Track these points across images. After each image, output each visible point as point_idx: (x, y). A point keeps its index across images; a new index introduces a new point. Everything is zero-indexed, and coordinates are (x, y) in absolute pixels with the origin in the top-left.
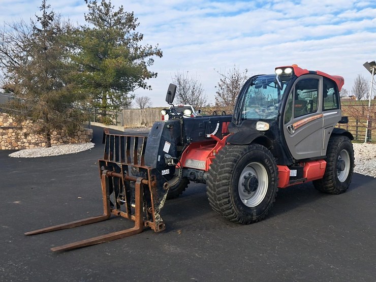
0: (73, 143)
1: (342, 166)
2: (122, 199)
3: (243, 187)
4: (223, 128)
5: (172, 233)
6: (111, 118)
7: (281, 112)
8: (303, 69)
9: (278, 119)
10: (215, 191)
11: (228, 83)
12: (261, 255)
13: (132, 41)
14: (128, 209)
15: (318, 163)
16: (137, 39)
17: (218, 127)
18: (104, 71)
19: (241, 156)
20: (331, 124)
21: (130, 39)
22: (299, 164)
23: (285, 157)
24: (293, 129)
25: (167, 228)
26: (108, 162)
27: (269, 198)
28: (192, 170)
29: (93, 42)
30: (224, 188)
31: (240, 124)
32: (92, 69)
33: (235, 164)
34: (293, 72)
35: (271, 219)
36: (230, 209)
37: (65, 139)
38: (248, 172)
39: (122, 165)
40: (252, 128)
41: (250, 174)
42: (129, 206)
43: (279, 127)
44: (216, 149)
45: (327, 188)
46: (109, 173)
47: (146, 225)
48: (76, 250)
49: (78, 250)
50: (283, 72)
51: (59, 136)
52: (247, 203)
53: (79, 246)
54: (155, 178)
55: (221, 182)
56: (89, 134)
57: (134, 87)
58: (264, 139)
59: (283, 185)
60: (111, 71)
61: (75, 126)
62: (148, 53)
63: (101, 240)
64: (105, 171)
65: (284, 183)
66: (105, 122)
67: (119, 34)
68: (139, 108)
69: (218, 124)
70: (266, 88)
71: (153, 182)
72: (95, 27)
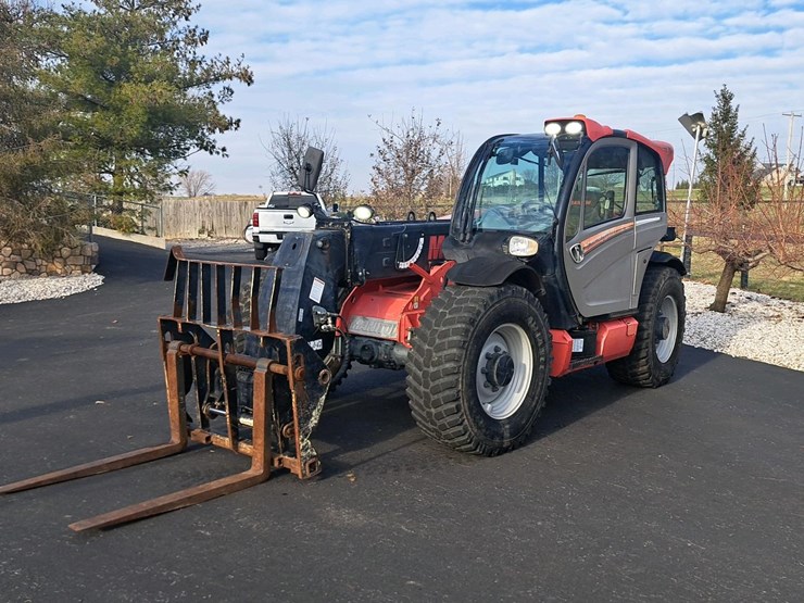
0: (51, 274)
1: (665, 329)
2: (214, 407)
3: (484, 376)
4: (431, 248)
5: (335, 480)
6: (134, 218)
7: (559, 217)
8: (602, 125)
9: (554, 231)
10: (426, 386)
11: (399, 147)
12: (539, 523)
13: (182, 44)
14: (232, 428)
15: (622, 325)
16: (194, 41)
17: (421, 246)
18: (118, 111)
19: (483, 311)
20: (649, 243)
21: (178, 41)
22: (589, 327)
23: (563, 312)
24: (581, 253)
25: (325, 469)
26: (184, 324)
27: (533, 399)
28: (365, 340)
29: (93, 43)
30: (447, 379)
31: (469, 241)
32: (91, 105)
33: (472, 329)
34: (584, 130)
35: (537, 443)
36: (461, 424)
37: (31, 265)
38: (494, 344)
39: (221, 330)
40: (497, 251)
41: (497, 349)
42: (235, 423)
43: (556, 249)
44: (419, 295)
45: (636, 374)
46: (186, 348)
47: (276, 464)
48: (127, 527)
49: (132, 526)
50: (563, 131)
51: (18, 258)
52: (492, 410)
53: (134, 518)
54: (302, 360)
55: (441, 367)
56: (89, 254)
57: (188, 149)
58: (526, 274)
59: (557, 373)
60: (137, 112)
61: (59, 237)
62: (221, 75)
63: (181, 501)
64: (174, 344)
65: (562, 366)
66: (122, 226)
67: (153, 28)
68: (186, 195)
69: (422, 240)
70: (517, 163)
71: (299, 370)
72: (97, 8)
